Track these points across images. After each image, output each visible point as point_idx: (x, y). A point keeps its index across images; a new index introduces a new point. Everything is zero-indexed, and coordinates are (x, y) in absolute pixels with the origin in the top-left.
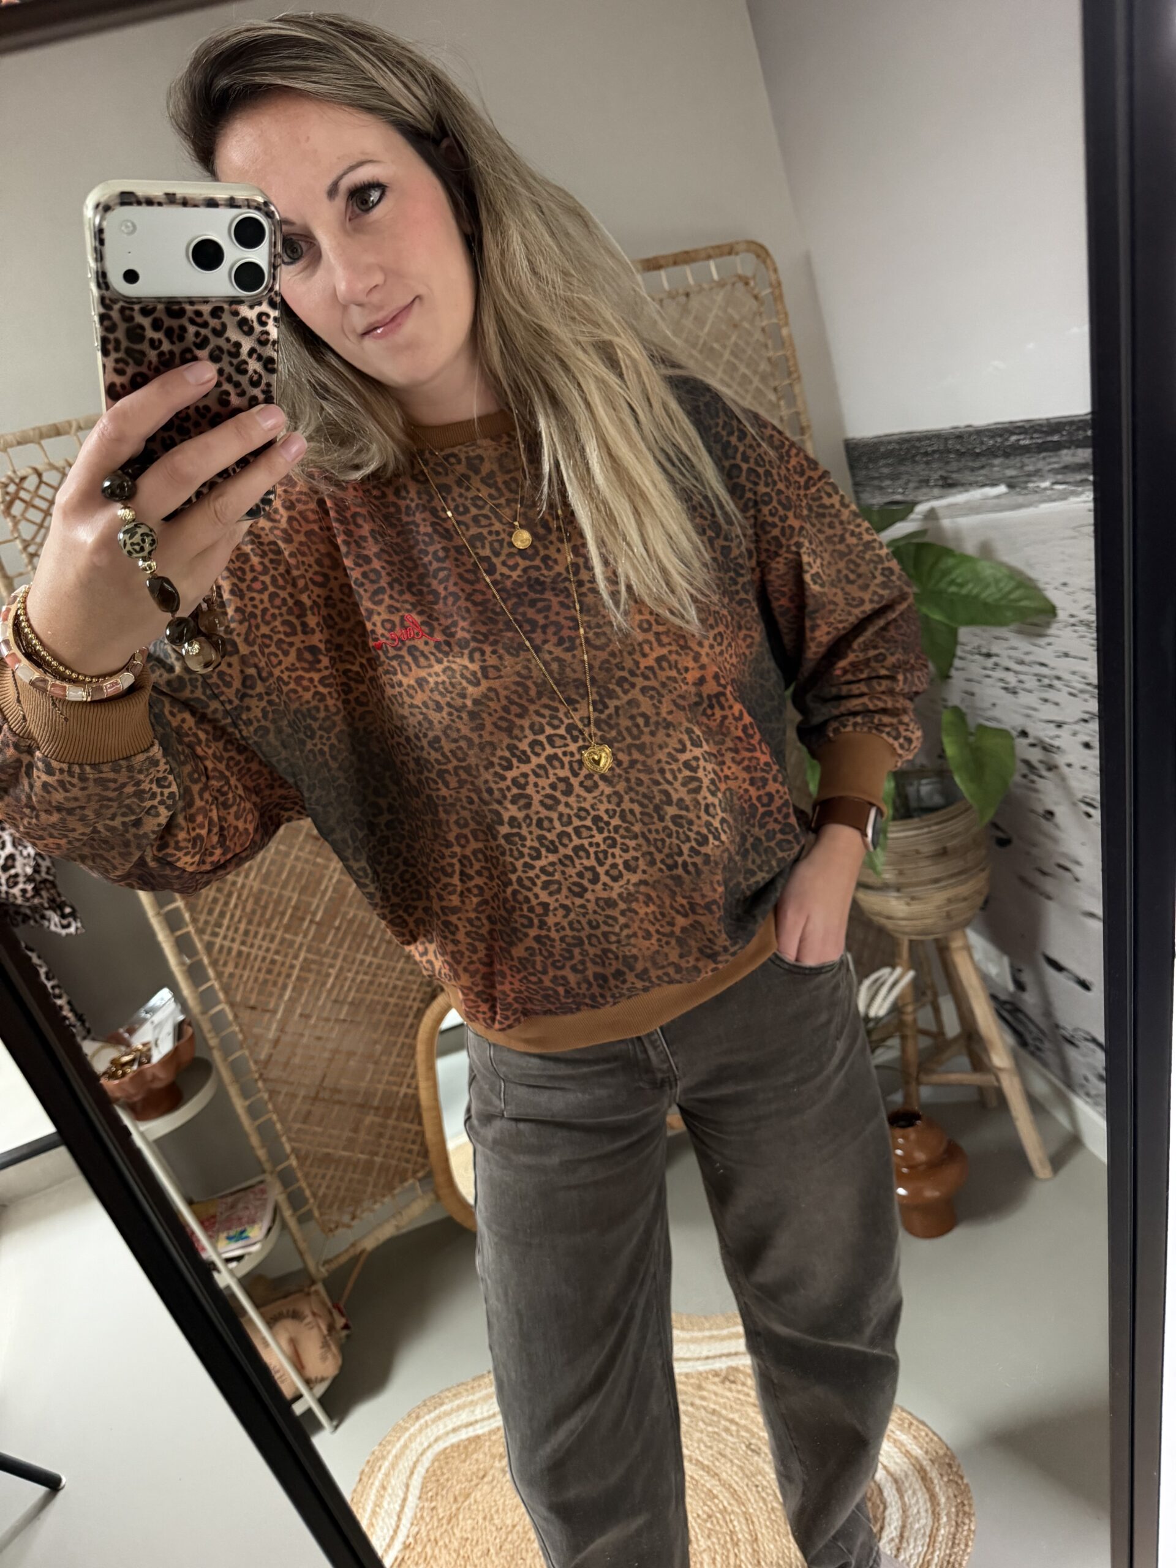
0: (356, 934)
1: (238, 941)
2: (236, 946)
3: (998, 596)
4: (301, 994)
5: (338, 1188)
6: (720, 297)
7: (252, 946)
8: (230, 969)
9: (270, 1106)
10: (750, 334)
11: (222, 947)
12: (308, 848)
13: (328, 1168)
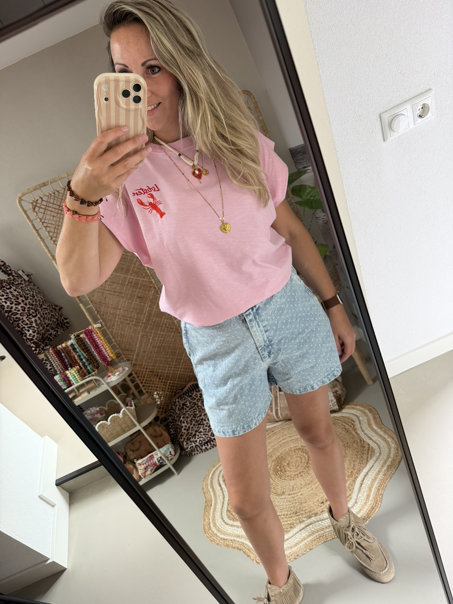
0: (157, 326)
1: (120, 330)
2: (120, 332)
4: (142, 345)
7: (124, 332)
8: (119, 339)
11: (115, 332)
12: (138, 300)
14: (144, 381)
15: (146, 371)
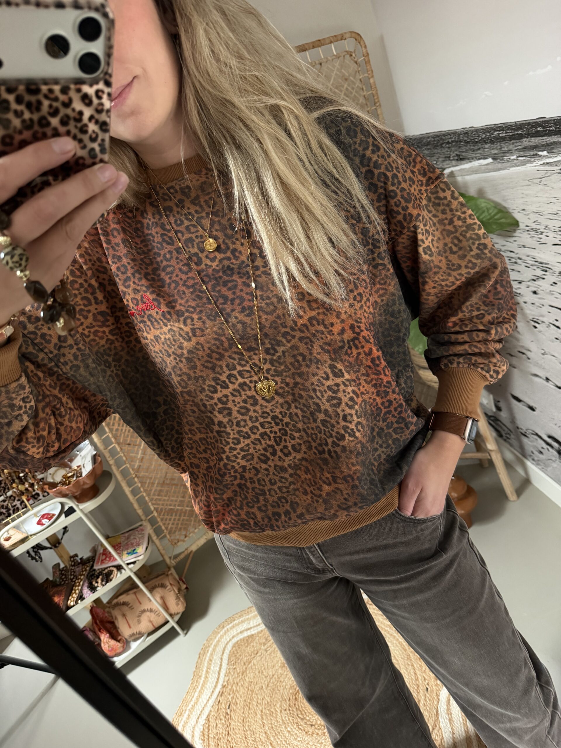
3: (489, 217)
5: (178, 524)
6: (337, 64)
9: (142, 489)
10: (355, 84)
13: (172, 515)
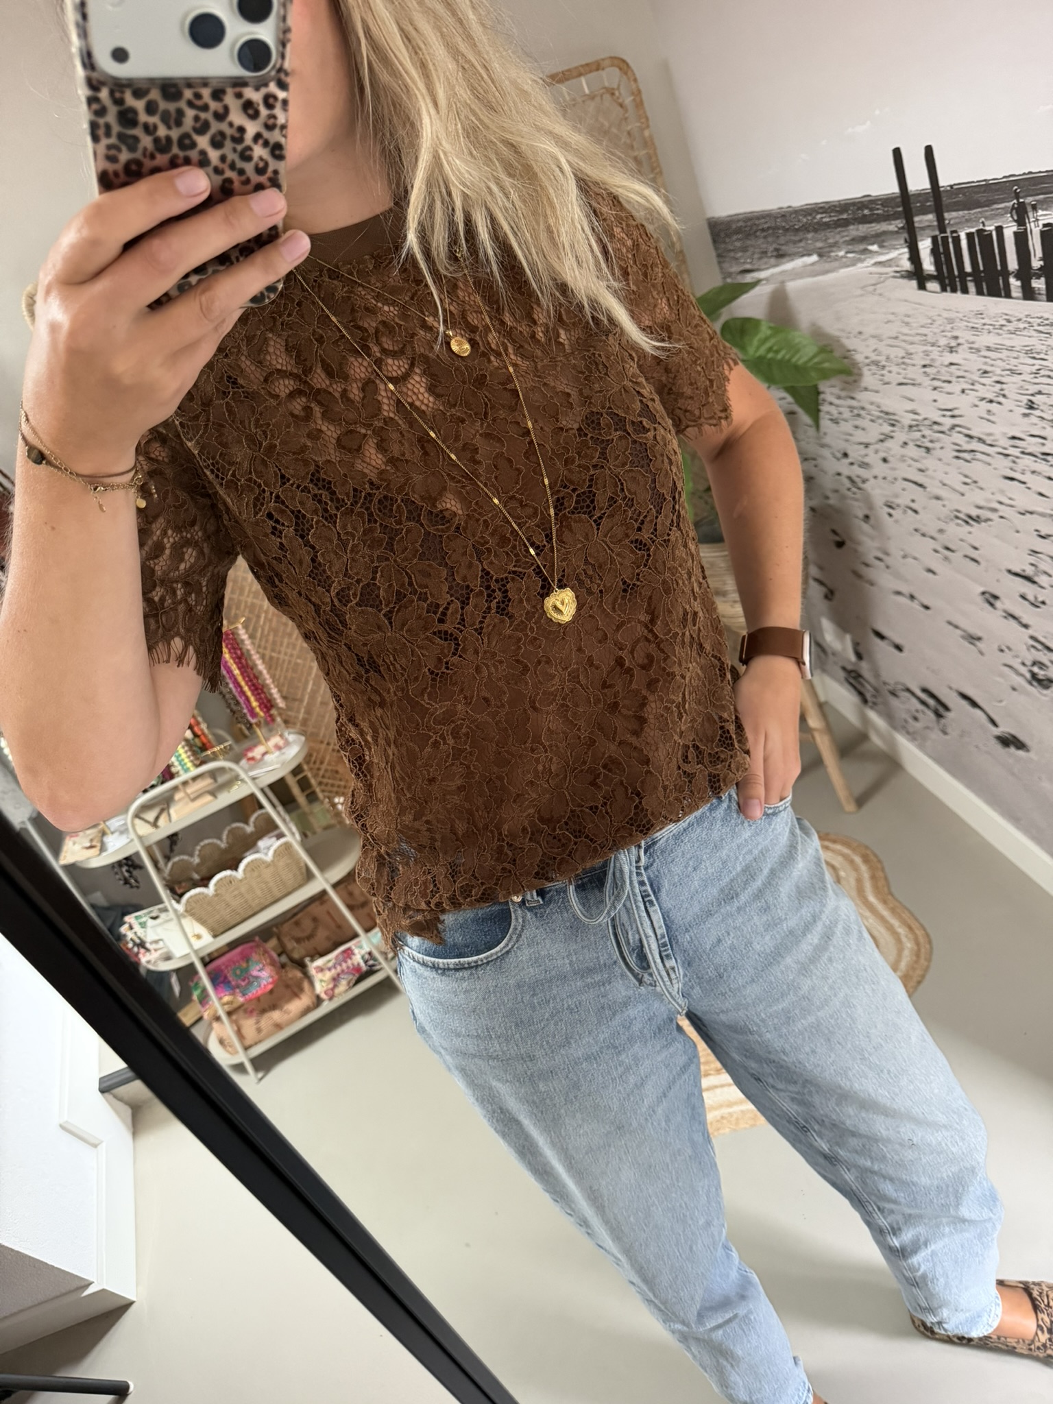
7: (279, 652)
14: (321, 773)
15: (326, 750)
